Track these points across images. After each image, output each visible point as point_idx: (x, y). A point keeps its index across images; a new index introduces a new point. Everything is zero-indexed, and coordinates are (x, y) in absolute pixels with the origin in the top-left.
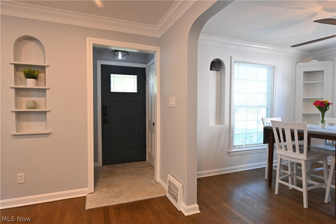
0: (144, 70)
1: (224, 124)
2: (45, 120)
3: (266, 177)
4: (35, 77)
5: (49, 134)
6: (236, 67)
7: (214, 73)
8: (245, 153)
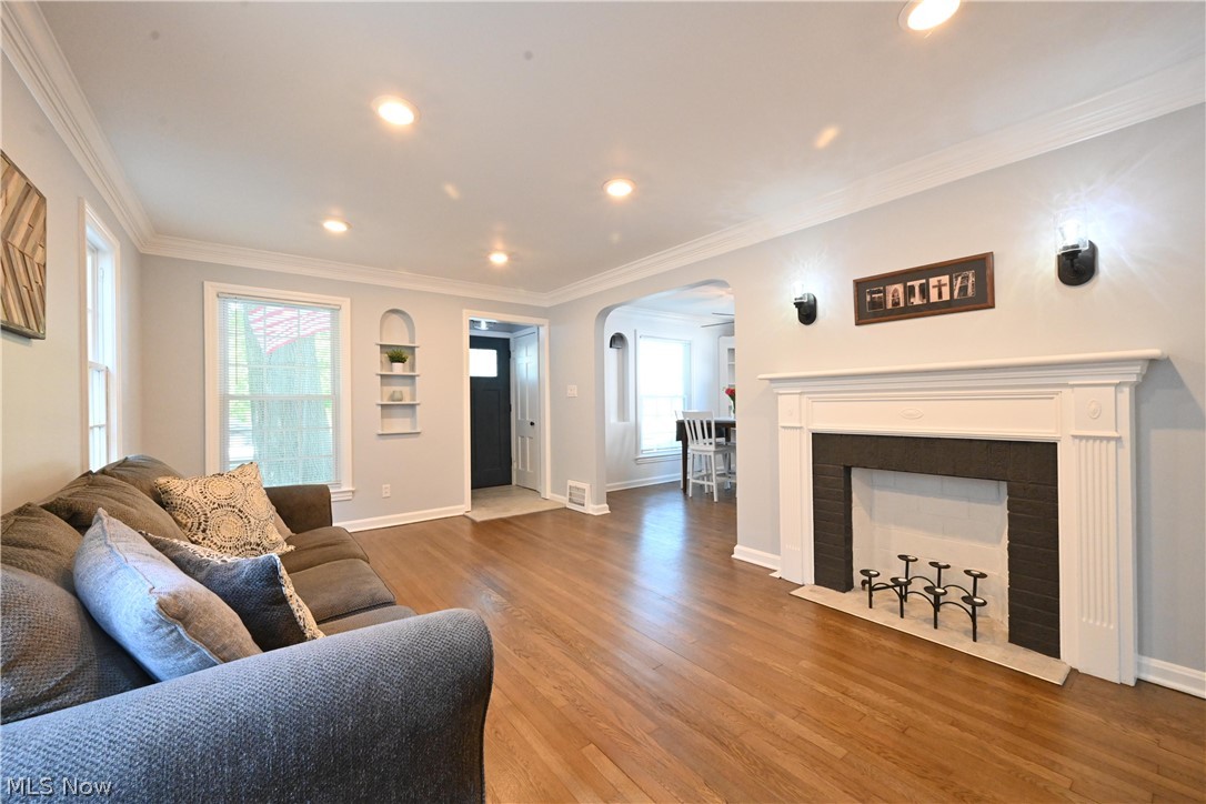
0: (507, 341)
1: (628, 420)
2: (414, 415)
3: (682, 486)
4: (402, 360)
5: (418, 433)
6: (641, 342)
7: (614, 351)
8: (655, 460)
